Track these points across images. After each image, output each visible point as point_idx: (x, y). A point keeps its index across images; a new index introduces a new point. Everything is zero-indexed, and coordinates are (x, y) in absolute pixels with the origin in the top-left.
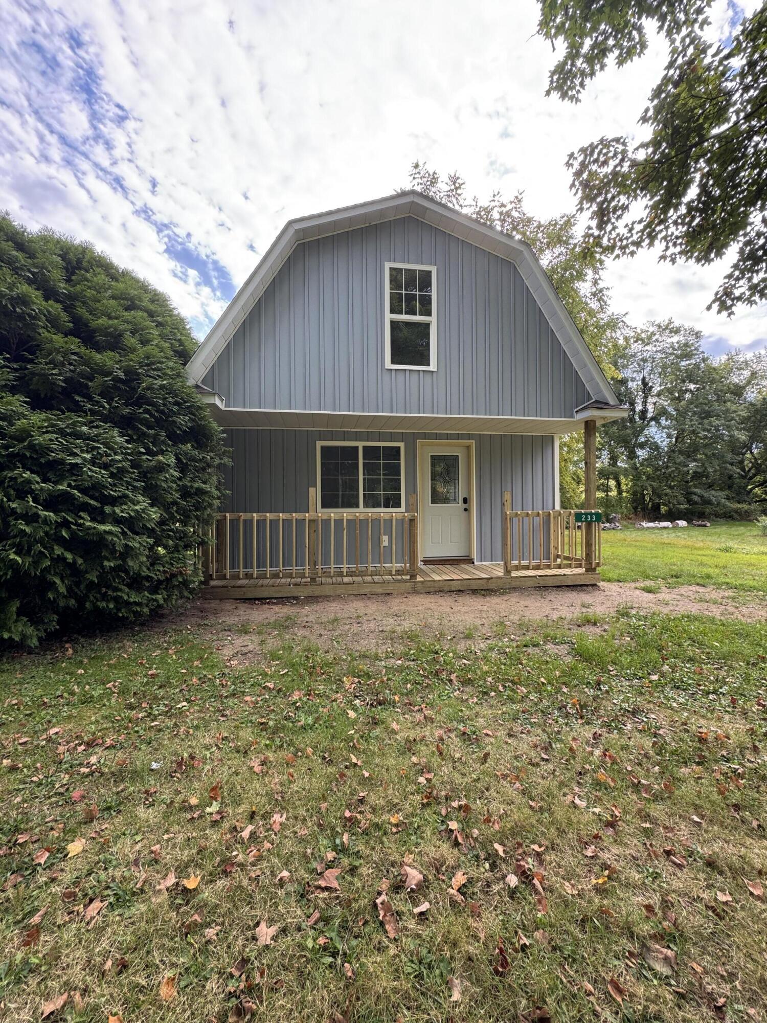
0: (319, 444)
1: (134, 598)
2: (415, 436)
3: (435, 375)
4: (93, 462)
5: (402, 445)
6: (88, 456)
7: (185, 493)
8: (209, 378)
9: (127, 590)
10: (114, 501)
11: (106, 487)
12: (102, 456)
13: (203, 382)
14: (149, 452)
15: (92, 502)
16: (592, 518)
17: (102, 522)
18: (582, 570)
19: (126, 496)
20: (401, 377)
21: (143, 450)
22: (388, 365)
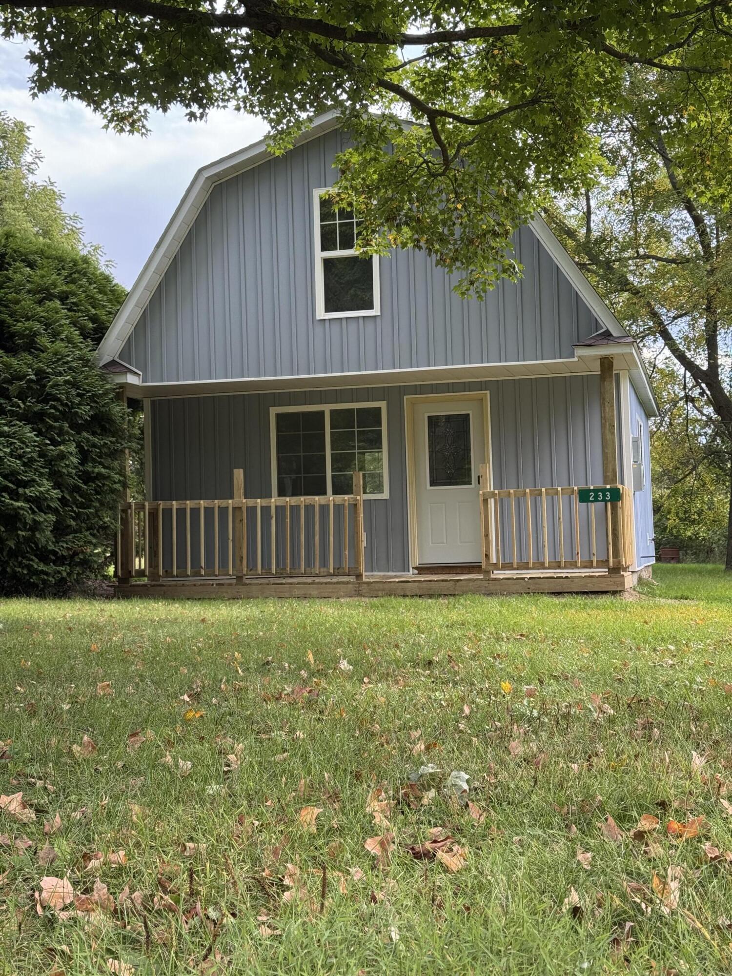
0: (274, 411)
1: (42, 567)
2: (403, 391)
3: (378, 320)
4: (11, 455)
5: (383, 405)
6: (8, 450)
7: (87, 478)
8: (126, 353)
9: (37, 560)
10: (26, 484)
11: (19, 474)
12: (17, 449)
13: (120, 357)
14: (54, 443)
15: (10, 485)
16: (604, 496)
17: (17, 501)
18: (603, 571)
19: (34, 481)
20: (335, 327)
21: (48, 442)
22: (321, 313)
